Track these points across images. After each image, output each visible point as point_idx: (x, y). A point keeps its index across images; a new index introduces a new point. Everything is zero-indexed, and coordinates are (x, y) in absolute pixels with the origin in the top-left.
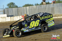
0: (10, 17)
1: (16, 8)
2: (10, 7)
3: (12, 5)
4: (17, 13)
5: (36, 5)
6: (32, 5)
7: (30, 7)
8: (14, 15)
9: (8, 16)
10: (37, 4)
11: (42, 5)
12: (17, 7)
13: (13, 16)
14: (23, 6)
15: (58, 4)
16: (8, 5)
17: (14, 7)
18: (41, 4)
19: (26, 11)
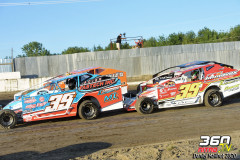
0: (28, 79)
1: (46, 57)
2: (30, 54)
3: (34, 49)
4: (46, 70)
5: (95, 50)
6: (87, 50)
7: (81, 54)
8: (40, 75)
9: (23, 77)
10: (100, 49)
11: (111, 52)
12: (47, 53)
13: (37, 77)
14: (63, 53)
15: (150, 49)
16: (25, 48)
17: (41, 55)
18: (107, 49)
19: (71, 66)
